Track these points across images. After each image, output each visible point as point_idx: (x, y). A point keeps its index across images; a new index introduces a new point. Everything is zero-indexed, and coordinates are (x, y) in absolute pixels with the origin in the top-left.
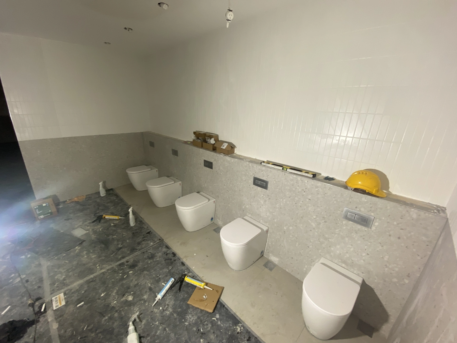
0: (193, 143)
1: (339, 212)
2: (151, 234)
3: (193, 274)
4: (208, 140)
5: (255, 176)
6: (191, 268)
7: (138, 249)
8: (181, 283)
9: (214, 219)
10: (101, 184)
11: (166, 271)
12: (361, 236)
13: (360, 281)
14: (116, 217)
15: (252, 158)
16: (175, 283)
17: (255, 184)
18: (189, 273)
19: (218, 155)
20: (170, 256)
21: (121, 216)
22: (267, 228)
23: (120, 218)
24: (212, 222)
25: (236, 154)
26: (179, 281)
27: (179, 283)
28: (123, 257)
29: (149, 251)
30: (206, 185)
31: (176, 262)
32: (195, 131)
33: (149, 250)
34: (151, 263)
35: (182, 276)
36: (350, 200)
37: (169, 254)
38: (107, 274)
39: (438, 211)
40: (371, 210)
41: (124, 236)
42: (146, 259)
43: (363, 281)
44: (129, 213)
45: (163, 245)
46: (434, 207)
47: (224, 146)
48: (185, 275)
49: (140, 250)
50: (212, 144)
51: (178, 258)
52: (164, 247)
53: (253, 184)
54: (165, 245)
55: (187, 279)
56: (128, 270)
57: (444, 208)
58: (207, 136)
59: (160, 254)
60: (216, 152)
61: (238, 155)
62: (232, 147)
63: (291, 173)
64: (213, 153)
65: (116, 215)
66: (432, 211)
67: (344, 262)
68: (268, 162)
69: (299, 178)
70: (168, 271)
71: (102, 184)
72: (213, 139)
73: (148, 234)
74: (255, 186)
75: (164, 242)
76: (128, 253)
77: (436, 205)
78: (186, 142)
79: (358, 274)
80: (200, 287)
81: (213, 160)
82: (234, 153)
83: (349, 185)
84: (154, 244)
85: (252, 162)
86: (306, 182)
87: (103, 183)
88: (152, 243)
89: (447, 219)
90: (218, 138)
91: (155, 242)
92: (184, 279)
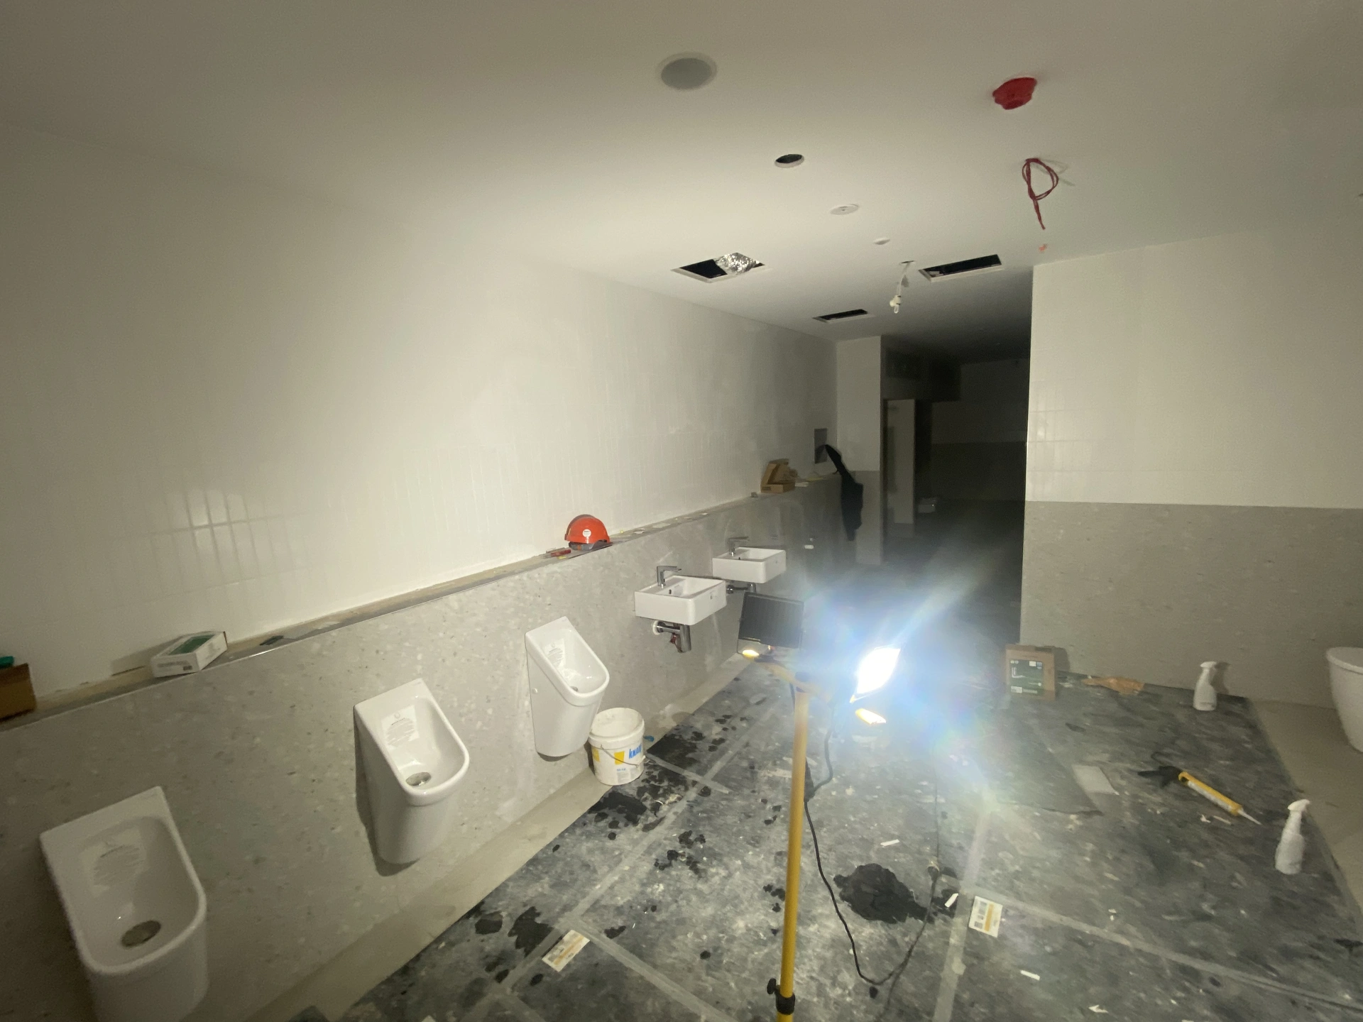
7: (1273, 970)
10: (1207, 666)
14: (1230, 805)
21: (1248, 811)
23: (1241, 812)
33: (1322, 1010)
38: (1134, 962)
44: (1286, 815)
65: (1229, 796)
71: (1211, 670)
73: (1344, 948)
76: (1231, 954)
87: (1217, 667)
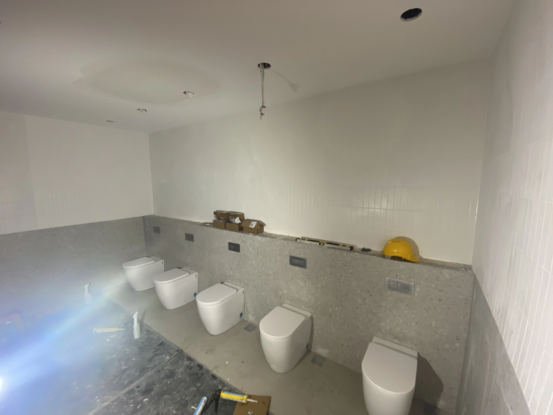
0: (214, 225)
1: (382, 283)
2: (164, 345)
3: (230, 387)
4: (232, 220)
5: (291, 255)
6: (226, 380)
7: (149, 368)
8: (215, 401)
9: (243, 314)
11: (193, 390)
12: (407, 305)
13: (416, 355)
14: (112, 330)
15: (286, 236)
16: (208, 402)
17: (292, 263)
18: (223, 387)
19: (246, 235)
20: (196, 370)
21: (119, 328)
22: (311, 314)
23: (118, 329)
24: (241, 319)
25: (266, 233)
26: (213, 400)
27: (214, 403)
28: (131, 382)
29: (166, 368)
30: (231, 272)
31: (204, 376)
32: (215, 211)
33: (165, 366)
34: (171, 383)
35: (216, 392)
36: (390, 269)
37: (194, 367)
38: (113, 407)
39: (466, 269)
40: (410, 277)
41: (127, 353)
42: (163, 379)
43: (419, 354)
45: (184, 357)
46: (462, 266)
47: (252, 225)
48: (220, 391)
49: (152, 368)
50: (238, 224)
51: (206, 370)
52: (185, 359)
53: (289, 264)
54: (186, 357)
55: (224, 395)
56: (141, 398)
57: (470, 266)
58: (231, 216)
59: (182, 369)
60: (243, 232)
61: (269, 233)
62: (261, 225)
63: (329, 247)
64: (239, 234)
66: (461, 270)
67: (396, 337)
68: (303, 239)
69: (338, 252)
70: (195, 389)
72: (238, 219)
73: (161, 346)
74: (292, 266)
75: (184, 354)
76: (137, 375)
77: (463, 264)
78: (204, 224)
79: (412, 347)
80: (241, 401)
81: (241, 241)
82: (263, 232)
83: (386, 253)
84: (170, 358)
85: (286, 240)
86: (345, 255)
88: (168, 357)
89: (475, 275)
90: (244, 218)
91: (172, 355)
92: (219, 396)
